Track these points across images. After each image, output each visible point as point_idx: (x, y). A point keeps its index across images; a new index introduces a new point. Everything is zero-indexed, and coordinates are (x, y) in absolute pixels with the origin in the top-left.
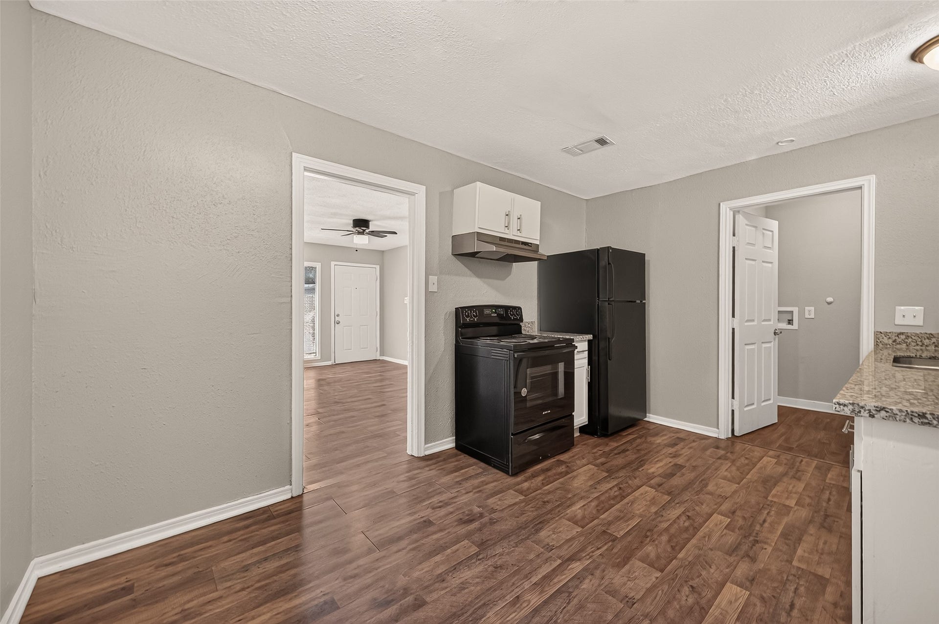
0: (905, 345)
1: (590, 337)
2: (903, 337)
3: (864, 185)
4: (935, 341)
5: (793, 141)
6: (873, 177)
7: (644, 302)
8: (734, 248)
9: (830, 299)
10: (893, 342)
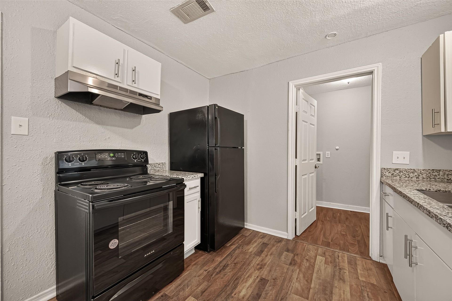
0: (399, 177)
1: (202, 175)
2: (398, 172)
3: (374, 70)
4: (417, 175)
5: (335, 35)
6: (380, 64)
7: (243, 148)
8: (296, 113)
9: (337, 147)
10: (392, 175)
